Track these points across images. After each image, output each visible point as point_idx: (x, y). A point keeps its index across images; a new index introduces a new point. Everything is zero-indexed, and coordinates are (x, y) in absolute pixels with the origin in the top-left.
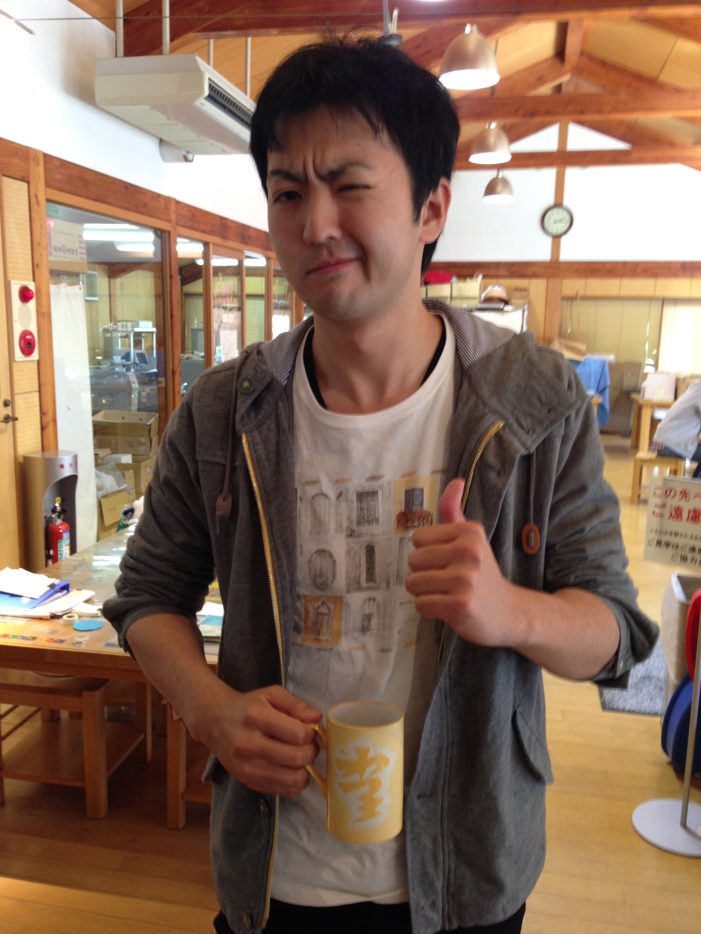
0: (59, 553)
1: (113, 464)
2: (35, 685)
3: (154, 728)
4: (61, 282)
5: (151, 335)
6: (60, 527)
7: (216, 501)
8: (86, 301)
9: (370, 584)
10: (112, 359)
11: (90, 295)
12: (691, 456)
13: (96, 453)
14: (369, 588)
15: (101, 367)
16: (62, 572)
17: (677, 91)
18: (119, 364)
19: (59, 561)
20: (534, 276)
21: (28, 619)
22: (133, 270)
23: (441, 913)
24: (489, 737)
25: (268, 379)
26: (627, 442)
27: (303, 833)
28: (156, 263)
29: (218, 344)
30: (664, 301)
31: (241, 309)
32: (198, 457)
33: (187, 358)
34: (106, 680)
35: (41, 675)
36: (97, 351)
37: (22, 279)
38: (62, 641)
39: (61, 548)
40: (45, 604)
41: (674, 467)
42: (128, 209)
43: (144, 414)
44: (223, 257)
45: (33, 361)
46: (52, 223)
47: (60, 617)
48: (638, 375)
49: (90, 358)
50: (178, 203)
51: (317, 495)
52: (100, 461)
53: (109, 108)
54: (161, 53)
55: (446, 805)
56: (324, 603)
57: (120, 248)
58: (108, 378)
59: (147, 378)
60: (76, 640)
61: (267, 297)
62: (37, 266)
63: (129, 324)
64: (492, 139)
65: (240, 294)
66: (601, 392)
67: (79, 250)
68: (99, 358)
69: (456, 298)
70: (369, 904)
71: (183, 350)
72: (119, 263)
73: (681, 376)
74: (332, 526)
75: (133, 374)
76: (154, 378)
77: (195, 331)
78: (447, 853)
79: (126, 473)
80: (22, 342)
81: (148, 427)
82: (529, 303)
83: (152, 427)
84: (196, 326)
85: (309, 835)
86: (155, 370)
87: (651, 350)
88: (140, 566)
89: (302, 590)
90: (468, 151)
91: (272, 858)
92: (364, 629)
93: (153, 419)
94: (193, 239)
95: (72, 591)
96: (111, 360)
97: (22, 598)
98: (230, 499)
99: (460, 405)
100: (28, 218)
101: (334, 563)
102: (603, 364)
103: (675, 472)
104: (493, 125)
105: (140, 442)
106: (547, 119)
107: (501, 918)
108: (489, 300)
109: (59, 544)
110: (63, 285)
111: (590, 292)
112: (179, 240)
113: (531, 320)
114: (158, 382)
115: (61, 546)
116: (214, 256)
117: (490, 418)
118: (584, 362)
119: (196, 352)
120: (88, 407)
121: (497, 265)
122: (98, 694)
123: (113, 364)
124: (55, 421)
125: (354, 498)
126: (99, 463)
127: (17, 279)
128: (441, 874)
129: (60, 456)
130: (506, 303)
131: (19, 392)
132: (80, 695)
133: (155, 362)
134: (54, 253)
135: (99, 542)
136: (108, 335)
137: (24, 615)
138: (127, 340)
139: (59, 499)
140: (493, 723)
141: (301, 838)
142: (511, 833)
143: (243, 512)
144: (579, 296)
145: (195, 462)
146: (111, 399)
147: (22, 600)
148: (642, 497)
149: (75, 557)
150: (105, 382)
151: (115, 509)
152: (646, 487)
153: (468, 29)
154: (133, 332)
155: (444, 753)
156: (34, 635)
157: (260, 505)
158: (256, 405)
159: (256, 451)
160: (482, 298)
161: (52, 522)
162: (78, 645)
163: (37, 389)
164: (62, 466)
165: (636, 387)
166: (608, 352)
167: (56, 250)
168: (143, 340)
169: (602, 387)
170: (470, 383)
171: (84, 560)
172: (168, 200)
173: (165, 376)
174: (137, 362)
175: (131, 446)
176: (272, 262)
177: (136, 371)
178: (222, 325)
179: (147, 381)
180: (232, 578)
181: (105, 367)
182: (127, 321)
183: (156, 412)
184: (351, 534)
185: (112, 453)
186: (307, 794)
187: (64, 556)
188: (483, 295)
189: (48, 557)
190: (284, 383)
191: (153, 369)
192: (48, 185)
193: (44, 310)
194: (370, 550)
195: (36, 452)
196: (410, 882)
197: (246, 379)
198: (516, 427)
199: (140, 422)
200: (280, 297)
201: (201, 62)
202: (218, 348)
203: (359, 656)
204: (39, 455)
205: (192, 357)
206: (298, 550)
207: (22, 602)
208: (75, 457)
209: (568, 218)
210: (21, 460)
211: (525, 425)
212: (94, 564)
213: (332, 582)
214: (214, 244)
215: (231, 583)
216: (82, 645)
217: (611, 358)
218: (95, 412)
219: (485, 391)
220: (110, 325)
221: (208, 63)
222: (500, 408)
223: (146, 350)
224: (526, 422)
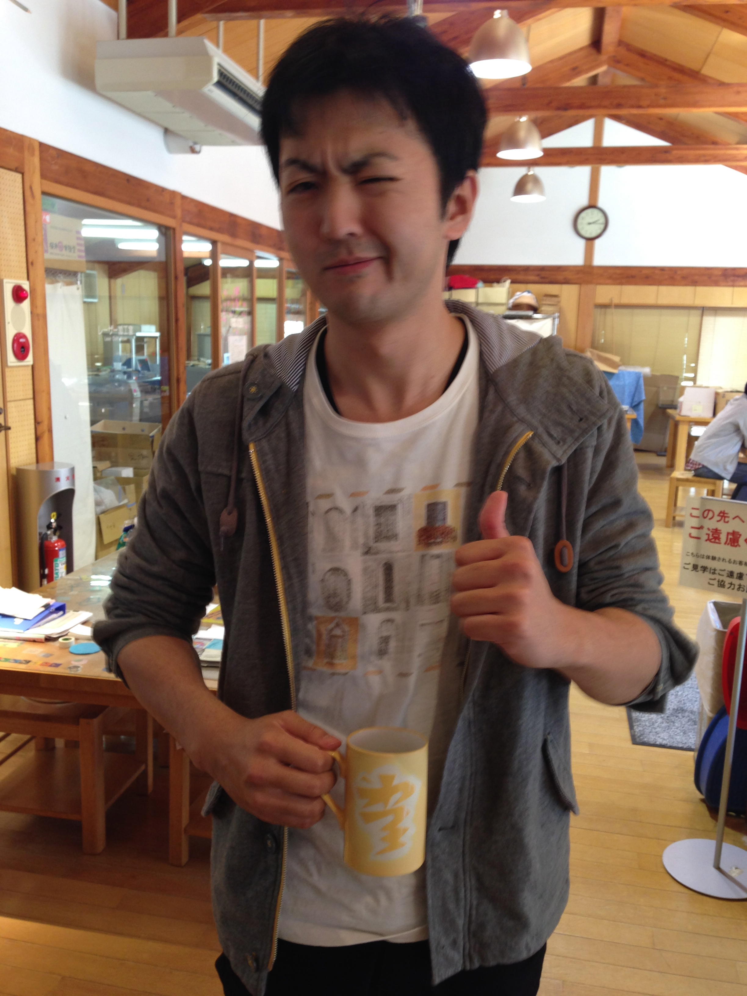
0: (55, 572)
1: (113, 477)
2: (29, 711)
3: (155, 758)
4: (57, 282)
5: (154, 340)
6: (56, 545)
7: (220, 516)
8: (85, 302)
9: (388, 605)
10: (112, 365)
11: (88, 296)
12: (729, 477)
13: (95, 466)
14: (388, 609)
15: (101, 374)
16: (58, 592)
17: (722, 84)
18: (120, 371)
19: (55, 581)
20: (566, 282)
21: (21, 642)
22: (135, 271)
23: (462, 951)
24: (516, 765)
25: (277, 384)
26: (662, 461)
27: (313, 869)
28: (160, 263)
29: (226, 351)
30: (704, 310)
31: (251, 313)
32: (201, 468)
33: (193, 366)
34: (105, 707)
35: (35, 701)
36: (96, 356)
37: (15, 278)
38: (57, 665)
39: (56, 566)
40: (40, 626)
41: (711, 487)
42: (129, 203)
43: (146, 425)
44: (232, 257)
45: (27, 366)
46: (48, 218)
47: (56, 639)
48: (675, 389)
49: (88, 365)
50: (184, 198)
51: (331, 509)
52: (98, 475)
53: (109, 94)
54: (166, 35)
55: (468, 837)
56: (337, 625)
57: (121, 246)
58: (108, 386)
59: (149, 387)
60: (72, 664)
61: (279, 300)
62: (32, 264)
63: (131, 328)
64: (522, 134)
65: (249, 297)
66: (635, 407)
67: (77, 247)
68: (98, 364)
69: (482, 304)
70: (384, 944)
71: (189, 357)
72: (120, 262)
73: (720, 391)
74: (347, 543)
75: (134, 381)
76: (157, 386)
77: (201, 336)
78: (469, 887)
79: (127, 487)
80: (15, 345)
81: (151, 439)
82: (560, 311)
83: (156, 439)
84: (202, 332)
85: (319, 871)
86: (159, 378)
87: (689, 361)
88: (134, 585)
89: (314, 611)
90: (497, 145)
91: (279, 896)
92: (382, 653)
93: (156, 431)
94: (201, 237)
95: (69, 612)
96: (111, 367)
97: (15, 619)
98: (235, 514)
99: (486, 414)
100: (22, 212)
101: (349, 582)
102: (638, 376)
103: (712, 493)
104: (524, 119)
105: (142, 455)
106: (581, 112)
107: (524, 955)
108: (517, 306)
109: (54, 563)
110: (59, 285)
111: (625, 300)
112: (185, 238)
113: (562, 327)
114: (162, 391)
115: (57, 565)
116: (222, 256)
117: (518, 428)
118: (618, 374)
119: (202, 359)
120: (86, 417)
121: (526, 269)
122: (96, 721)
123: (113, 371)
124: (50, 431)
125: (371, 512)
126: (98, 477)
127: (10, 277)
128: (462, 911)
129: (56, 469)
130: (535, 310)
131: (12, 399)
132: (77, 723)
133: (158, 369)
134: (50, 250)
135: (98, 561)
136: (108, 339)
137: (17, 637)
138: (128, 345)
139: (54, 514)
140: (519, 751)
141: (311, 875)
142: (537, 866)
143: (250, 528)
144: (613, 304)
145: (197, 473)
146: (111, 408)
147: (14, 621)
148: (678, 518)
149: (71, 576)
150: (104, 390)
151: (114, 526)
152: (682, 509)
153: (497, 14)
154: (134, 337)
155: (467, 783)
156: (28, 659)
157: (268, 520)
158: (265, 412)
159: (264, 462)
160: (510, 305)
161: (47, 539)
162: (75, 669)
163: (31, 396)
164: (58, 479)
165: (673, 401)
166: (643, 365)
167: (52, 247)
168: (145, 346)
169: (636, 399)
170: (497, 391)
171: (81, 579)
172: (173, 194)
173: (169, 383)
174: (139, 368)
175: (132, 459)
176: (285, 263)
177: (138, 378)
178: (231, 330)
179: (150, 390)
180: (237, 599)
181: (104, 373)
182: (129, 325)
183: (160, 422)
184: (368, 552)
185: (112, 467)
186: (318, 828)
187: (60, 576)
188: (511, 301)
189: (43, 576)
190: (296, 388)
191: (156, 376)
192: (43, 176)
193: (39, 311)
194: (388, 568)
195: (30, 464)
196: (431, 918)
197: (253, 384)
198: (545, 437)
199: (143, 433)
200: (294, 301)
201: (210, 46)
202: (226, 355)
203: (375, 681)
204: (33, 467)
205: (197, 365)
206: (310, 569)
207: (15, 623)
208: (72, 470)
209: (602, 220)
210: (14, 472)
211: (555, 435)
212: (93, 583)
213: (347, 602)
214: (224, 243)
215: (236, 604)
216: (79, 669)
217: (647, 370)
218: (93, 422)
219: (513, 399)
220: (109, 328)
221: (217, 45)
222: (528, 417)
223: (149, 356)
224: (556, 432)
